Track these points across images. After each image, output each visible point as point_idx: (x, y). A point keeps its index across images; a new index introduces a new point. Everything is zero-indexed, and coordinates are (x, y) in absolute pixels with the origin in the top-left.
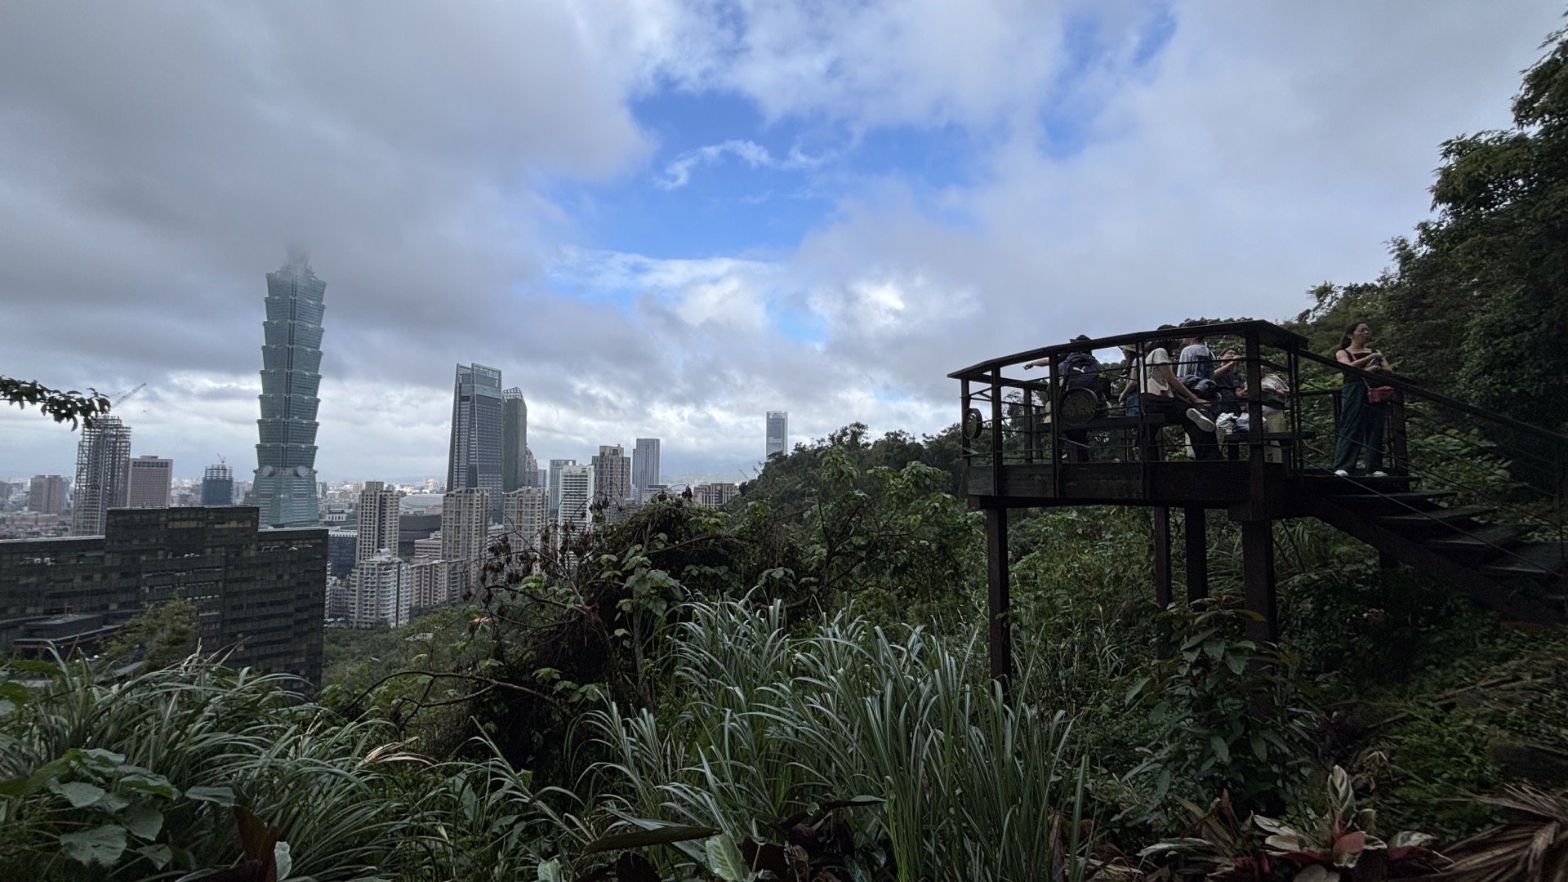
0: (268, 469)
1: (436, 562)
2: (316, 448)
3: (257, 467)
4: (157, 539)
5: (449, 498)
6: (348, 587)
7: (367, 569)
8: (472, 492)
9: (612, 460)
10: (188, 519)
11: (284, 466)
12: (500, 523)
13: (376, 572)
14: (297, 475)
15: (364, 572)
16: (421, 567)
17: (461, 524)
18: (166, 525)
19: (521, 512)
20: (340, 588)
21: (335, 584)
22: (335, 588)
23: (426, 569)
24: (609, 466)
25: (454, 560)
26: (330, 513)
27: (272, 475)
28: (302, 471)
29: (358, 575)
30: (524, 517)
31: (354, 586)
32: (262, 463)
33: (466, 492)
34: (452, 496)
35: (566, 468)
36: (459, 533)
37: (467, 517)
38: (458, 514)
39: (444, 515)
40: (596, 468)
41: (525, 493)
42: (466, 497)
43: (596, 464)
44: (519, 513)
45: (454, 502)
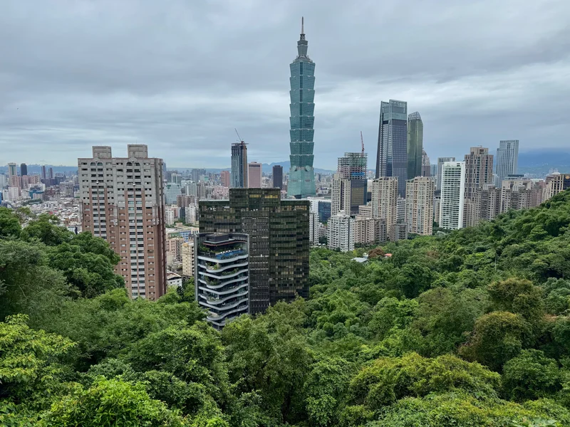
0: (295, 167)
1: (368, 219)
2: (313, 156)
5: (376, 183)
8: (388, 179)
10: (256, 194)
12: (404, 198)
13: (339, 222)
14: (306, 170)
15: (333, 221)
16: (360, 221)
17: (382, 198)
23: (363, 222)
25: (378, 219)
28: (308, 167)
29: (330, 223)
31: (329, 228)
32: (292, 165)
33: (385, 179)
34: (377, 181)
35: (446, 164)
36: (381, 203)
37: (385, 194)
38: (380, 192)
39: (373, 192)
40: (467, 163)
41: (419, 180)
42: (384, 182)
43: (467, 160)
44: (415, 192)
45: (378, 185)
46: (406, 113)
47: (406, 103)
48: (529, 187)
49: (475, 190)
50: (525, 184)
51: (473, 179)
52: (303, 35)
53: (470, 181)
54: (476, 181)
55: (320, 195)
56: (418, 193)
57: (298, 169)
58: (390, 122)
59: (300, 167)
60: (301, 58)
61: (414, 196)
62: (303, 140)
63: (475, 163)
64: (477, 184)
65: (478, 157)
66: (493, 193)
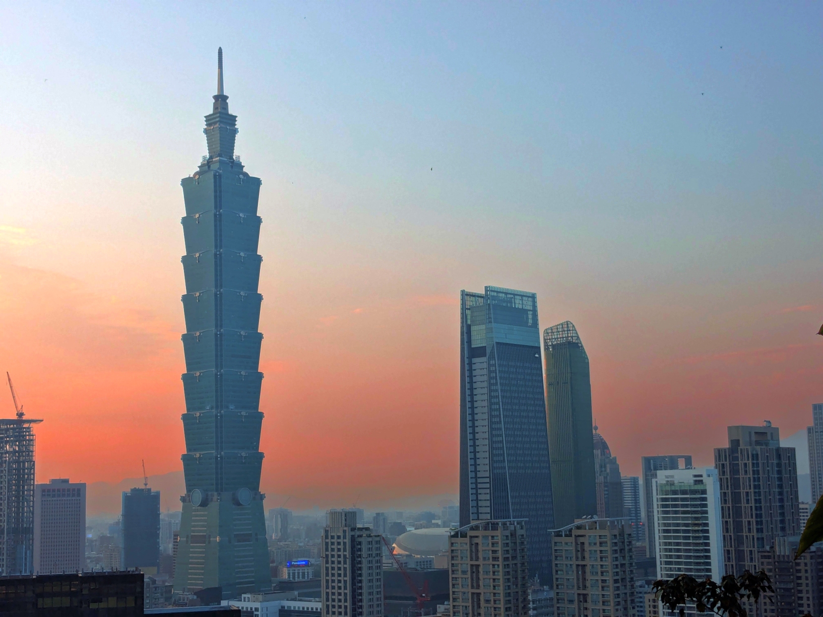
0: (199, 494)
2: (262, 455)
3: (184, 492)
8: (495, 527)
9: (756, 456)
11: (219, 490)
12: (550, 587)
14: (238, 504)
17: (481, 590)
19: (584, 566)
24: (750, 468)
26: (291, 566)
27: (204, 504)
32: (190, 487)
34: (464, 535)
35: (662, 476)
36: (479, 607)
37: (491, 576)
38: (474, 570)
39: (453, 571)
40: (724, 473)
41: (587, 528)
42: (485, 537)
43: (723, 465)
44: (580, 568)
45: (468, 547)
46: (535, 324)
47: (533, 297)
49: (756, 555)
51: (745, 520)
52: (221, 100)
53: (738, 527)
54: (754, 527)
55: (285, 587)
56: (588, 569)
57: (212, 500)
58: (492, 352)
59: (218, 494)
60: (216, 162)
61: (578, 579)
62: (227, 407)
63: (746, 472)
64: (760, 535)
65: (753, 455)
66: (806, 564)
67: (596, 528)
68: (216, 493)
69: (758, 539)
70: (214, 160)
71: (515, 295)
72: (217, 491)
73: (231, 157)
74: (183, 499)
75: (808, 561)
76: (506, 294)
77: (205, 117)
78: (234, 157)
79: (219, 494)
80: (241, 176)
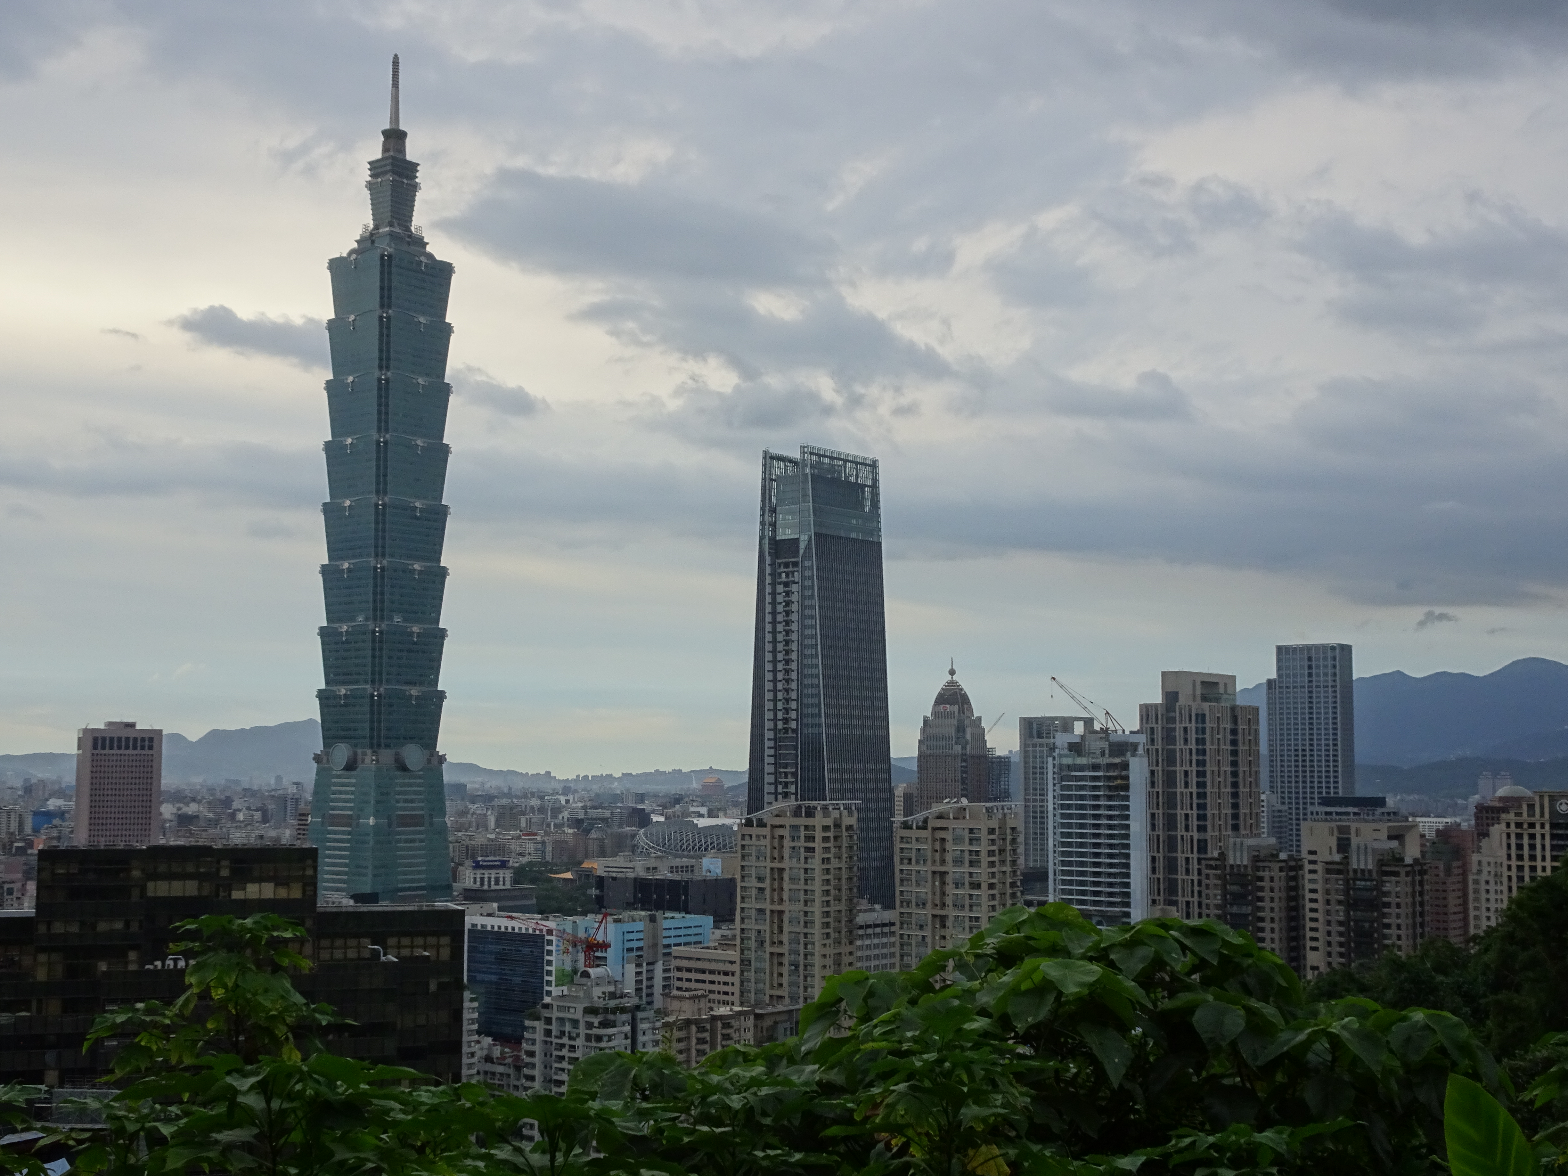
0: (342, 753)
1: (723, 1010)
2: (442, 695)
3: (319, 748)
4: (127, 924)
5: (755, 831)
6: (518, 1069)
7: (561, 1020)
8: (810, 813)
9: (1201, 718)
10: (184, 876)
11: (375, 746)
12: (889, 905)
13: (582, 1030)
14: (403, 768)
15: (554, 1028)
16: (688, 1022)
17: (785, 907)
18: (143, 889)
19: (943, 874)
20: (500, 1069)
21: (488, 1059)
22: (489, 1067)
23: (702, 1029)
24: (1192, 736)
25: (770, 1009)
26: (477, 866)
27: (350, 766)
28: (412, 755)
29: (539, 1036)
30: (950, 889)
31: (533, 1066)
32: (330, 739)
33: (797, 813)
34: (761, 824)
36: (781, 931)
37: (802, 886)
38: (776, 876)
39: (743, 877)
40: (1152, 741)
41: (951, 817)
42: (795, 828)
43: (1152, 729)
44: (938, 877)
45: (767, 842)
47: (874, 465)
48: (1412, 852)
49: (1195, 866)
50: (1397, 836)
51: (1180, 813)
52: (394, 135)
53: (1170, 822)
54: (1194, 823)
56: (949, 879)
57: (363, 761)
58: (808, 547)
59: (373, 752)
60: (385, 235)
61: (934, 894)
62: (391, 619)
63: (1186, 740)
64: (1202, 836)
65: (1197, 715)
66: (1272, 879)
67: (964, 818)
68: (369, 752)
69: (1199, 841)
70: (381, 231)
71: (845, 461)
72: (371, 747)
73: (408, 229)
74: (317, 759)
75: (1276, 873)
76: (832, 458)
77: (369, 163)
78: (413, 229)
79: (375, 752)
80: (423, 259)
